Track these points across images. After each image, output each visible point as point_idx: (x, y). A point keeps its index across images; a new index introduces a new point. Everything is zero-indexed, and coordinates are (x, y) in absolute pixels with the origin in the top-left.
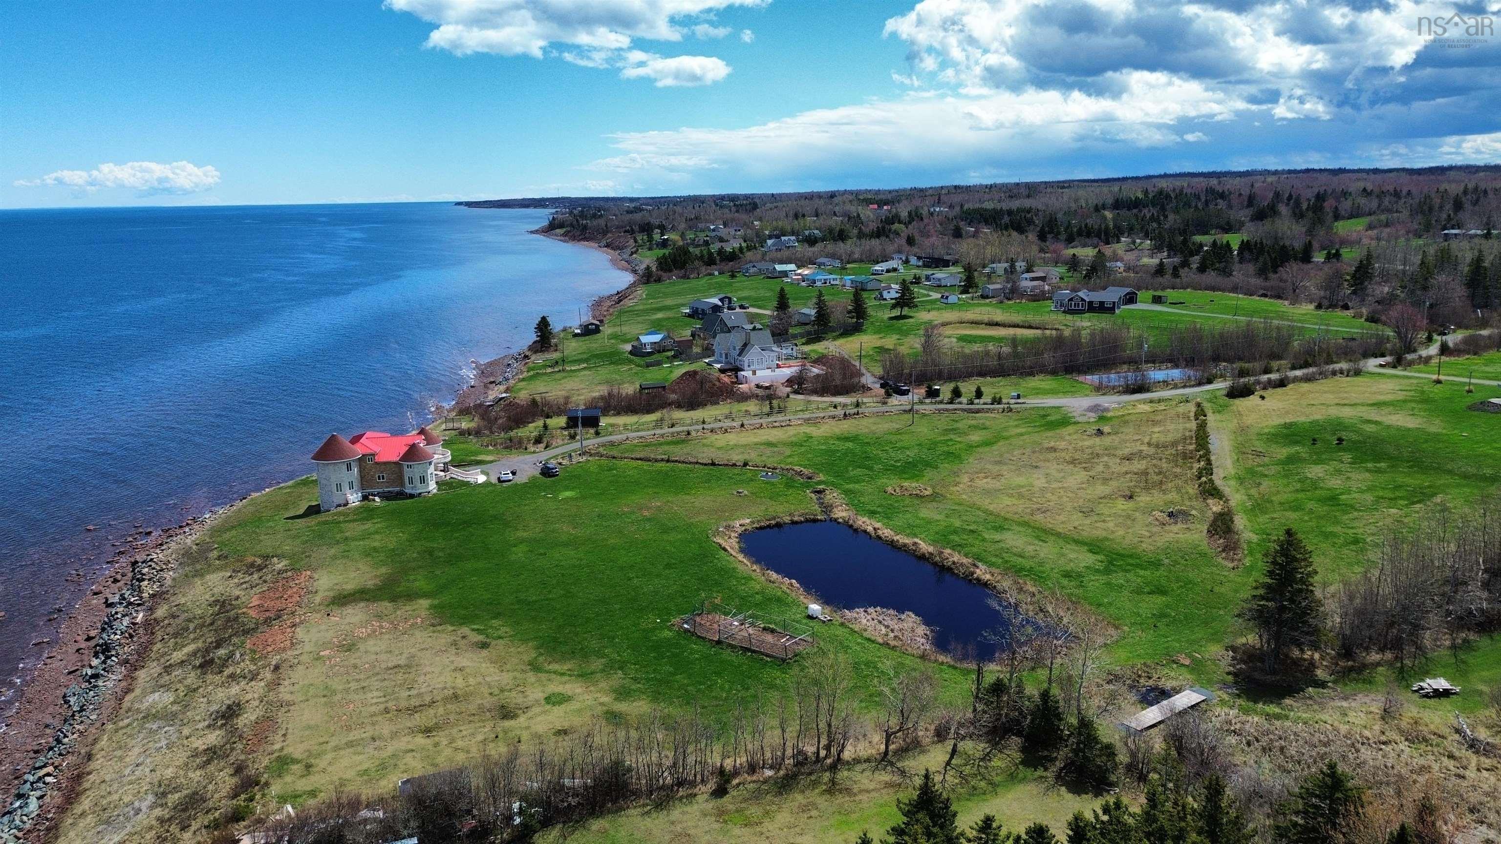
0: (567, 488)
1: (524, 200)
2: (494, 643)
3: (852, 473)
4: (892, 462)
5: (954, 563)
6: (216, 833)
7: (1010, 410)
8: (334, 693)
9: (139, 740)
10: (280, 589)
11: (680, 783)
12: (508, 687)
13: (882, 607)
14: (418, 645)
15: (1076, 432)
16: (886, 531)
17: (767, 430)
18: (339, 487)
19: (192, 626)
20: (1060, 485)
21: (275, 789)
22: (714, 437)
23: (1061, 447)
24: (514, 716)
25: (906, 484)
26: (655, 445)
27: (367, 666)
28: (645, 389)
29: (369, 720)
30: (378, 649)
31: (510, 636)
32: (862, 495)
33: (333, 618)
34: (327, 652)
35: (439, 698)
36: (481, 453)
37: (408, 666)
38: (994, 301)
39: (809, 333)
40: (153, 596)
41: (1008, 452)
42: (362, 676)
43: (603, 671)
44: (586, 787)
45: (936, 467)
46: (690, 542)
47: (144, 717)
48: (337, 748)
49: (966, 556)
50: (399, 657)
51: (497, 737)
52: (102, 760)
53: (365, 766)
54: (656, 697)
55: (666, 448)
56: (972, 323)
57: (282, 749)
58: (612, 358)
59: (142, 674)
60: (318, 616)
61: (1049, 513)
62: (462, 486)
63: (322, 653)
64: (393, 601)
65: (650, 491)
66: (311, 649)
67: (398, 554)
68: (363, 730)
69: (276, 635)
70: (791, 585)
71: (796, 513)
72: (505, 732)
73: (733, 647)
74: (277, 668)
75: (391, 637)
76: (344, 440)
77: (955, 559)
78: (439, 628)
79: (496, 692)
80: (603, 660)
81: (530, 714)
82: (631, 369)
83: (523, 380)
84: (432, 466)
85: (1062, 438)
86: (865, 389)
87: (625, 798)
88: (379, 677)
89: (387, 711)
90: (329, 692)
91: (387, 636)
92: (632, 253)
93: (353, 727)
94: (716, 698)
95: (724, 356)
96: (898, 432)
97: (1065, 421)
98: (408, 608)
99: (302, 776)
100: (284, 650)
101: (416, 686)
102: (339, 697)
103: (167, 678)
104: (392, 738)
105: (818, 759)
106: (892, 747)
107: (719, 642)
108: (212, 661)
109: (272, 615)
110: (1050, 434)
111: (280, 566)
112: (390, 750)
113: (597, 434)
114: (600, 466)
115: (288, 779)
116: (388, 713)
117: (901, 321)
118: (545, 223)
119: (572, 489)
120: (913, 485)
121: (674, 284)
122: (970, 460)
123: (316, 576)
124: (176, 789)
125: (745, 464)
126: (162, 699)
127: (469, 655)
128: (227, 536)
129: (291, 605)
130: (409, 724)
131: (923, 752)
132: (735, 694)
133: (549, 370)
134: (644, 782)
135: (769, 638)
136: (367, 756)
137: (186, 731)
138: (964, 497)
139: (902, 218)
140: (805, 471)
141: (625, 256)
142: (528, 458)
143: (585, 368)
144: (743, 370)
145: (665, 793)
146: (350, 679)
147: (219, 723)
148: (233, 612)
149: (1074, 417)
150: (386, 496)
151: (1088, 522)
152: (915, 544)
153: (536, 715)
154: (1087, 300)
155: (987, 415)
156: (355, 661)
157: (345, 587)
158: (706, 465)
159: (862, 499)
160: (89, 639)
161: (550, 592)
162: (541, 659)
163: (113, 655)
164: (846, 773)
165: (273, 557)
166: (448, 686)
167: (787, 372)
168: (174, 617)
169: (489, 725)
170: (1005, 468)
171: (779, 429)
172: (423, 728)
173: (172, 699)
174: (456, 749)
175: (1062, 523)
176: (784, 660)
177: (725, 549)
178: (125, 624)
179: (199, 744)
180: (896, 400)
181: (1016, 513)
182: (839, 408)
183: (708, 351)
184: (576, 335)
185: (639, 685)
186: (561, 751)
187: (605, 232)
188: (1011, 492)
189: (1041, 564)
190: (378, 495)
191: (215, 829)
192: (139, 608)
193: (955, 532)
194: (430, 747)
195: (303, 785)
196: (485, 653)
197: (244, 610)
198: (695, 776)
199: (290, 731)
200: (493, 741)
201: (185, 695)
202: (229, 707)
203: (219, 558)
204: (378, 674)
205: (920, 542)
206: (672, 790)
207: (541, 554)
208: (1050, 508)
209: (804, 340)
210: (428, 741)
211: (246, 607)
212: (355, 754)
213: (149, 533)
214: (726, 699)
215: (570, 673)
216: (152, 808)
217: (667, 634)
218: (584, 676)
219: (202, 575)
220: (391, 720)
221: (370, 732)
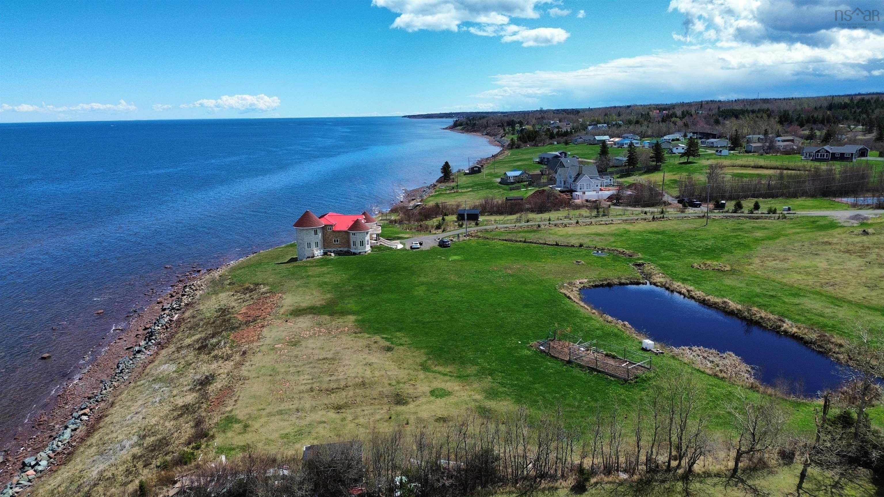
0: (455, 254)
1: (440, 114)
2: (396, 348)
3: (663, 254)
4: (695, 248)
5: (761, 318)
6: (163, 473)
7: (785, 218)
8: (278, 373)
9: (145, 395)
10: (261, 304)
11: (543, 476)
12: (403, 381)
13: (705, 347)
14: (342, 346)
15: (844, 233)
16: (698, 292)
17: (595, 226)
18: (309, 245)
19: (201, 323)
20: (842, 267)
21: (218, 442)
22: (557, 229)
23: (834, 242)
24: (406, 403)
25: (708, 262)
26: (515, 232)
27: (304, 357)
28: (509, 200)
29: (297, 396)
30: (314, 346)
31: (409, 344)
32: (674, 268)
33: (289, 323)
34: (280, 346)
35: (351, 384)
36: (402, 233)
37: (333, 359)
38: (756, 154)
39: (622, 171)
40: (187, 305)
41: (790, 244)
42: (300, 364)
43: (476, 375)
44: (459, 470)
45: (732, 253)
46: (542, 291)
47: (154, 380)
48: (270, 415)
49: (772, 313)
50: (328, 353)
51: (390, 418)
52: (118, 407)
53: (286, 431)
54: (518, 401)
55: (523, 234)
56: (741, 166)
57: (231, 411)
58: (489, 186)
59: (164, 352)
60: (280, 321)
61: (837, 287)
62: (387, 250)
63: (276, 346)
64: (331, 315)
65: (512, 258)
66: (270, 343)
67: (340, 287)
68: (292, 403)
69: (250, 332)
70: (625, 325)
71: (624, 277)
72: (398, 415)
73: (581, 367)
74: (244, 353)
75: (325, 339)
76: (315, 216)
77: (763, 315)
78: (359, 335)
79: (394, 383)
80: (477, 367)
81: (418, 402)
82: (500, 191)
83: (432, 196)
84: (369, 235)
85: (834, 237)
86: (666, 204)
87: (493, 483)
88: (311, 365)
89: (312, 390)
90: (274, 373)
91: (322, 338)
92: (502, 137)
93: (285, 399)
94: (569, 405)
95: (563, 183)
96: (695, 229)
97: (832, 225)
98: (340, 320)
99: (240, 434)
100: (253, 341)
101: (336, 374)
102: (281, 377)
103: (176, 355)
104: (311, 411)
105: (669, 469)
106: (740, 465)
107: (569, 362)
108: (207, 345)
109: (251, 319)
110: (822, 233)
111: (264, 290)
112: (308, 420)
113: (477, 224)
114: (478, 243)
115: (230, 434)
116: (312, 391)
117: (688, 165)
118: (452, 124)
119: (459, 255)
120: (715, 263)
121: (528, 149)
122: (758, 249)
123: (284, 297)
124: (154, 434)
125: (581, 246)
126: (168, 369)
127: (378, 355)
128: (238, 272)
129: (264, 314)
130: (326, 402)
131: (771, 472)
132: (586, 404)
133: (448, 192)
134: (510, 470)
135: (611, 362)
136: (290, 422)
137: (175, 392)
138: (758, 272)
139: (678, 115)
140: (627, 252)
141: (498, 139)
142: (432, 237)
143: (470, 191)
144: (576, 191)
145: (528, 483)
146: (291, 364)
147: (197, 388)
148: (228, 316)
149: (840, 223)
150: (338, 253)
151: (874, 293)
152: (725, 302)
153: (422, 404)
154: (831, 152)
155: (766, 220)
156: (297, 353)
157: (301, 304)
158: (551, 245)
159: (674, 271)
160: (146, 329)
161: (439, 317)
162: (430, 362)
163: (153, 339)
164: (698, 485)
165: (261, 284)
166: (359, 375)
167: (607, 193)
168: (193, 317)
169: (386, 408)
170: (789, 254)
171: (604, 226)
172: (336, 405)
173: (174, 369)
174: (358, 425)
175: (851, 293)
176: (626, 381)
177: (569, 298)
178: (166, 320)
179: (180, 402)
180: (690, 210)
181: (808, 285)
182: (648, 214)
183: (552, 181)
184: (466, 174)
185: (504, 389)
186: (439, 435)
187: (486, 127)
188: (800, 270)
189: (842, 323)
190: (334, 252)
191: (163, 470)
192: (178, 312)
193: (757, 296)
194: (339, 421)
195: (239, 440)
196: (389, 354)
197: (235, 315)
198: (556, 470)
199: (241, 398)
200: (386, 421)
201: (183, 367)
202: (207, 377)
203: (230, 284)
204: (311, 363)
205: (728, 301)
206: (535, 482)
207: (435, 293)
208: (837, 283)
209: (618, 176)
210: (338, 416)
211: (237, 314)
212: (282, 420)
213: (199, 271)
214: (579, 407)
215: (450, 375)
216: (132, 446)
217: (526, 352)
218: (461, 377)
219: (217, 294)
220: (314, 397)
221: (296, 404)
